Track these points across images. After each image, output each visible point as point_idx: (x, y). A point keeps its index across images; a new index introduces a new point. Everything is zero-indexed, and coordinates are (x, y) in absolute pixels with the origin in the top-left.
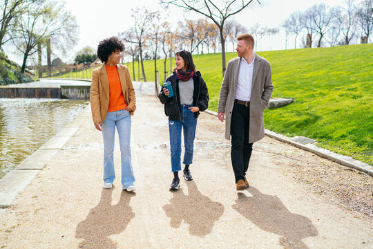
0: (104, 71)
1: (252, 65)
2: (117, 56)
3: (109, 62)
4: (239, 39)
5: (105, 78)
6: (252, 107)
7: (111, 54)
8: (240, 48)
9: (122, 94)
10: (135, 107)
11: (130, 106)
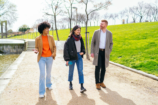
0: (41, 38)
1: (105, 33)
2: (47, 30)
3: (43, 34)
4: (102, 21)
5: (41, 41)
6: (106, 52)
7: (44, 29)
8: (102, 25)
9: (50, 49)
10: (55, 55)
11: (53, 54)
